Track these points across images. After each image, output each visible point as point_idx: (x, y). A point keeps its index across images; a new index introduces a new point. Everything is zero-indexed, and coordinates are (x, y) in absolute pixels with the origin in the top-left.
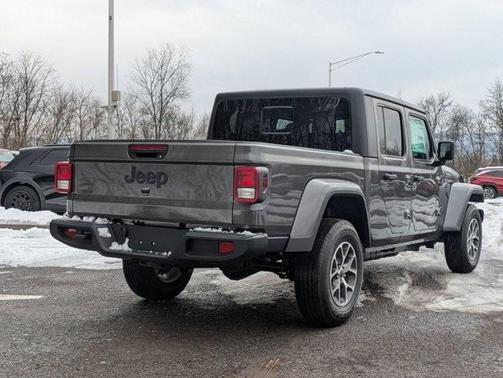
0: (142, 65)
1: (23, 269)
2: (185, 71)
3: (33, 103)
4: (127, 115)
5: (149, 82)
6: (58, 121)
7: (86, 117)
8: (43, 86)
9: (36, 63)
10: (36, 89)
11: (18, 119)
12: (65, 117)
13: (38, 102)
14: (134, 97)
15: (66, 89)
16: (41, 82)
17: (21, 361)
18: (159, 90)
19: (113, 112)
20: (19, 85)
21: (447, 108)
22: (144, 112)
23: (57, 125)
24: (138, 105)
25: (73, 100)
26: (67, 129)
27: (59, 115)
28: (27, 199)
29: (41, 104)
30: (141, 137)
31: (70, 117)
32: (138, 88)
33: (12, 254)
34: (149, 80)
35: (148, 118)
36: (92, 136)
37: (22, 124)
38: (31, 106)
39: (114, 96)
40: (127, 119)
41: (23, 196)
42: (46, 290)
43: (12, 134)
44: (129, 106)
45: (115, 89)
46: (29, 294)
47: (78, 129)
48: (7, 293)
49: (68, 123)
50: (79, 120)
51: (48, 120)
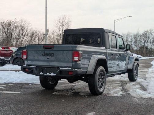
0: (57, 22)
1: (16, 84)
2: (70, 23)
3: (24, 33)
4: (52, 37)
5: (59, 27)
6: (32, 39)
7: (40, 38)
8: (27, 28)
9: (25, 21)
10: (25, 29)
11: (20, 38)
12: (34, 37)
13: (26, 33)
14: (54, 31)
15: (34, 29)
16: (27, 27)
17: (11, 112)
18: (62, 29)
19: (47, 36)
20: (20, 28)
21: (152, 34)
22: (57, 36)
23: (31, 40)
24: (56, 34)
25: (36, 32)
26: (34, 41)
27: (32, 37)
28: (20, 62)
29: (27, 33)
30: (57, 43)
31: (35, 38)
32: (56, 29)
33: (14, 79)
34: (59, 26)
35: (59, 37)
36: (42, 43)
37: (21, 40)
38: (24, 34)
39: (47, 31)
40: (52, 38)
41: (19, 61)
42: (22, 90)
43: (18, 43)
44: (53, 34)
45: (48, 29)
46: (17, 91)
47: (38, 41)
48: (10, 91)
49: (35, 39)
50: (38, 38)
51: (29, 38)
